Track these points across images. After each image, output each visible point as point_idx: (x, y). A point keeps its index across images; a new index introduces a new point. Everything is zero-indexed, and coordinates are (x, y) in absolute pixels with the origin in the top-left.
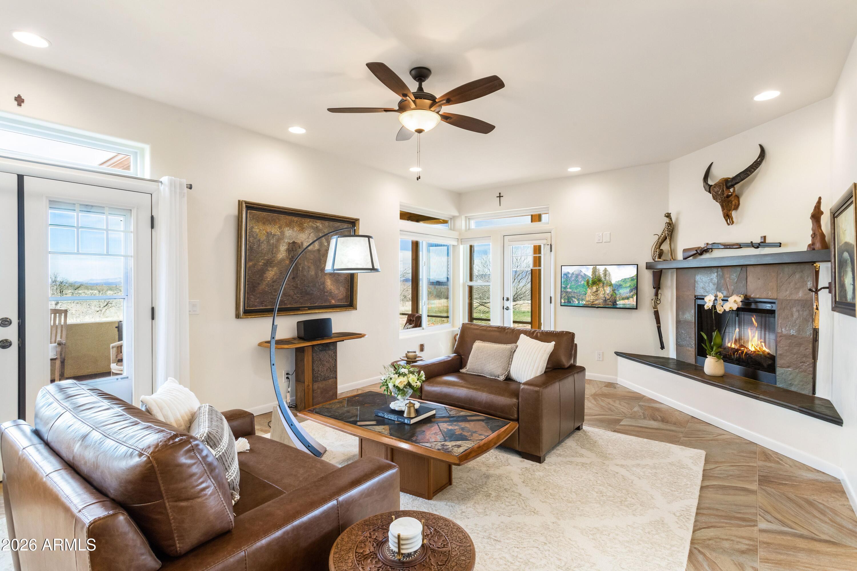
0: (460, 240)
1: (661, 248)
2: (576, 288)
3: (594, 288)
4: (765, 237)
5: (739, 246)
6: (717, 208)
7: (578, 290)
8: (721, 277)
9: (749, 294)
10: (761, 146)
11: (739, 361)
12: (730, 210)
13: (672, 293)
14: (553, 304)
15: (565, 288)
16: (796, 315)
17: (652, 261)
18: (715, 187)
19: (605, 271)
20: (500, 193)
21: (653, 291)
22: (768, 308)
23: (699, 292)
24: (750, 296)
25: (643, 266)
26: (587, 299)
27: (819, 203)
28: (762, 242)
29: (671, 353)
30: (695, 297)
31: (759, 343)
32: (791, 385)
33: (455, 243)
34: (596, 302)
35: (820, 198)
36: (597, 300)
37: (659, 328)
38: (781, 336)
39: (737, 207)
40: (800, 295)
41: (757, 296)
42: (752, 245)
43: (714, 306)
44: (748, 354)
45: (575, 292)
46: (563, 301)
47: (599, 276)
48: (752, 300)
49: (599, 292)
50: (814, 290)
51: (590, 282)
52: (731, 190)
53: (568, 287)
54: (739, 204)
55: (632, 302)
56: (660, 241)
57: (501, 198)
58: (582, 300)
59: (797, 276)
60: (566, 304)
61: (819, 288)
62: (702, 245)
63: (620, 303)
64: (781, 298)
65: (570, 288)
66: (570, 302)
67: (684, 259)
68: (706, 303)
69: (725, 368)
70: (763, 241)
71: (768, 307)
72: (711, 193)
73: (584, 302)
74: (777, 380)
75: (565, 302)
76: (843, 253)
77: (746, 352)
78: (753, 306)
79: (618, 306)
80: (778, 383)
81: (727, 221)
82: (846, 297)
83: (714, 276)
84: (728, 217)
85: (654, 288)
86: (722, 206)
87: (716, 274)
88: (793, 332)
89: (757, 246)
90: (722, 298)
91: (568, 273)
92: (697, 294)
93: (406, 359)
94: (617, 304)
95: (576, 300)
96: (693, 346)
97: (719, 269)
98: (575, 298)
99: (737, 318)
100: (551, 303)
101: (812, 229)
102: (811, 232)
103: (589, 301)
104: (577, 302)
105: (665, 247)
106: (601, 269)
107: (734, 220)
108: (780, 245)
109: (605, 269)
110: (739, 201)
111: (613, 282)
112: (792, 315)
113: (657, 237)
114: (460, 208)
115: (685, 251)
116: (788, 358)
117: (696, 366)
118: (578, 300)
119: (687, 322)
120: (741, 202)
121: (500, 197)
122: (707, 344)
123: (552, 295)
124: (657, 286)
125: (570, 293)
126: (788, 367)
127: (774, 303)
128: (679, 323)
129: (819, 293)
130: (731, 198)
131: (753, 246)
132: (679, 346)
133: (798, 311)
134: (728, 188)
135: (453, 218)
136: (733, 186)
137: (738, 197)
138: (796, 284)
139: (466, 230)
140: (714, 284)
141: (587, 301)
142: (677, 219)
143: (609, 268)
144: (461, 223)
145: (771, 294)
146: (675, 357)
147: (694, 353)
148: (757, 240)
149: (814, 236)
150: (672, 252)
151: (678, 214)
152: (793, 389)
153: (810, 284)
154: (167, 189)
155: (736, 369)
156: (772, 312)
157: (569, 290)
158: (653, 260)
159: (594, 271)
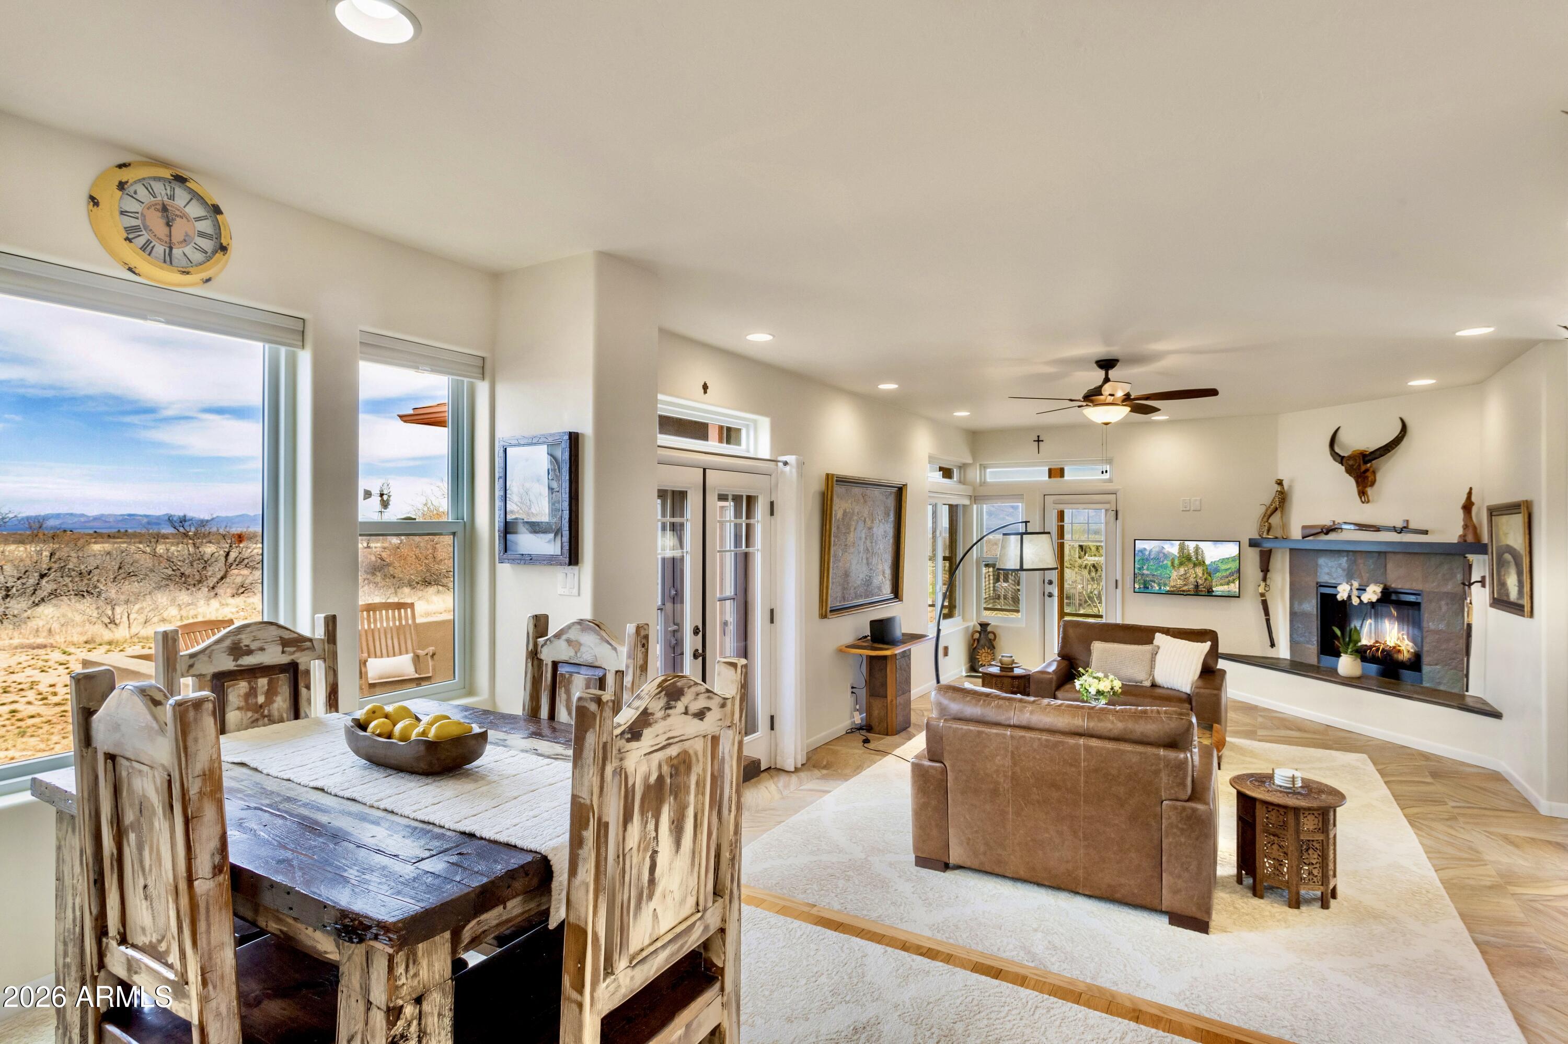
0: (973, 498)
1: (1270, 521)
2: (1157, 570)
3: (1182, 571)
4: (1407, 521)
5: (1377, 529)
6: (1351, 482)
7: (1159, 572)
8: (1353, 563)
9: (1388, 584)
10: (1402, 420)
11: (1373, 660)
12: (1366, 487)
13: (1284, 579)
14: (1119, 591)
15: (1140, 569)
16: (1444, 608)
17: (1258, 537)
18: (1348, 460)
19: (1197, 549)
20: (1038, 436)
21: (1261, 575)
22: (1412, 600)
23: (1324, 578)
24: (1390, 586)
25: (1246, 542)
26: (1172, 584)
27: (1470, 494)
28: (1405, 527)
29: (1283, 651)
30: (1317, 584)
31: (1400, 635)
32: (1440, 683)
33: (967, 502)
34: (1185, 588)
35: (1471, 489)
36: (1185, 585)
37: (1268, 621)
38: (1428, 631)
39: (1373, 483)
40: (1449, 587)
41: (1399, 587)
42: (1394, 529)
43: (1349, 597)
44: (1386, 651)
45: (1153, 575)
46: (1137, 586)
47: (1189, 554)
48: (1391, 590)
49: (1188, 575)
50: (1467, 583)
51: (1176, 562)
52: (1369, 465)
53: (1145, 567)
54: (1375, 480)
55: (1234, 588)
56: (1269, 512)
57: (1040, 443)
58: (1165, 585)
59: (1446, 567)
60: (1142, 590)
61: (1472, 581)
62: (1327, 522)
63: (1218, 589)
64: (1428, 590)
65: (1148, 569)
66: (1148, 588)
67: (1303, 538)
68: (1339, 592)
69: (1363, 669)
70: (1405, 525)
71: (1412, 598)
72: (1342, 465)
73: (1168, 588)
74: (1424, 679)
75: (1140, 588)
76: (1503, 554)
77: (1383, 649)
78: (1394, 597)
79: (1214, 594)
80: (1424, 683)
81: (1361, 498)
82: (1508, 595)
83: (1344, 561)
84: (1362, 493)
85: (1262, 571)
86: (1357, 482)
87: (1346, 558)
88: (1442, 626)
89: (1401, 531)
90: (1357, 587)
91: (1145, 549)
92: (1319, 581)
93: (999, 664)
94: (1213, 591)
95: (1156, 585)
96: (1315, 642)
97: (1351, 553)
98: (1154, 582)
99: (1373, 610)
100: (1116, 588)
101: (1464, 520)
102: (1462, 523)
103: (1174, 586)
104: (1157, 588)
105: (1275, 520)
106: (1191, 545)
107: (1370, 498)
108: (1426, 532)
109: (1197, 545)
110: (1375, 477)
111: (1207, 562)
112: (1440, 608)
113: (1264, 508)
114: (974, 453)
115: (1304, 527)
116: (1436, 655)
117: (1318, 667)
118: (1159, 584)
119: (1305, 614)
120: (1378, 478)
121: (1038, 441)
122: (1341, 640)
123: (1119, 577)
124: (1265, 569)
125: (1147, 575)
126: (1436, 664)
127: (1419, 595)
128: (1293, 615)
129: (1473, 587)
130: (1368, 474)
131: (1396, 531)
132: (1294, 643)
133: (1447, 604)
134: (1366, 463)
135: (963, 467)
136: (1370, 461)
137: (1374, 473)
138: (1444, 575)
139: (981, 485)
140: (1344, 570)
141: (1172, 587)
142: (1290, 487)
143: (1201, 544)
144: (974, 474)
145: (1417, 586)
146: (1288, 656)
147: (1316, 652)
148: (1399, 524)
149: (1466, 527)
150: (1285, 526)
151: (1292, 481)
152: (1442, 688)
153: (1459, 577)
154: (794, 471)
155: (1373, 668)
156: (1416, 605)
157: (1145, 572)
158: (1260, 536)
159: (1182, 549)
